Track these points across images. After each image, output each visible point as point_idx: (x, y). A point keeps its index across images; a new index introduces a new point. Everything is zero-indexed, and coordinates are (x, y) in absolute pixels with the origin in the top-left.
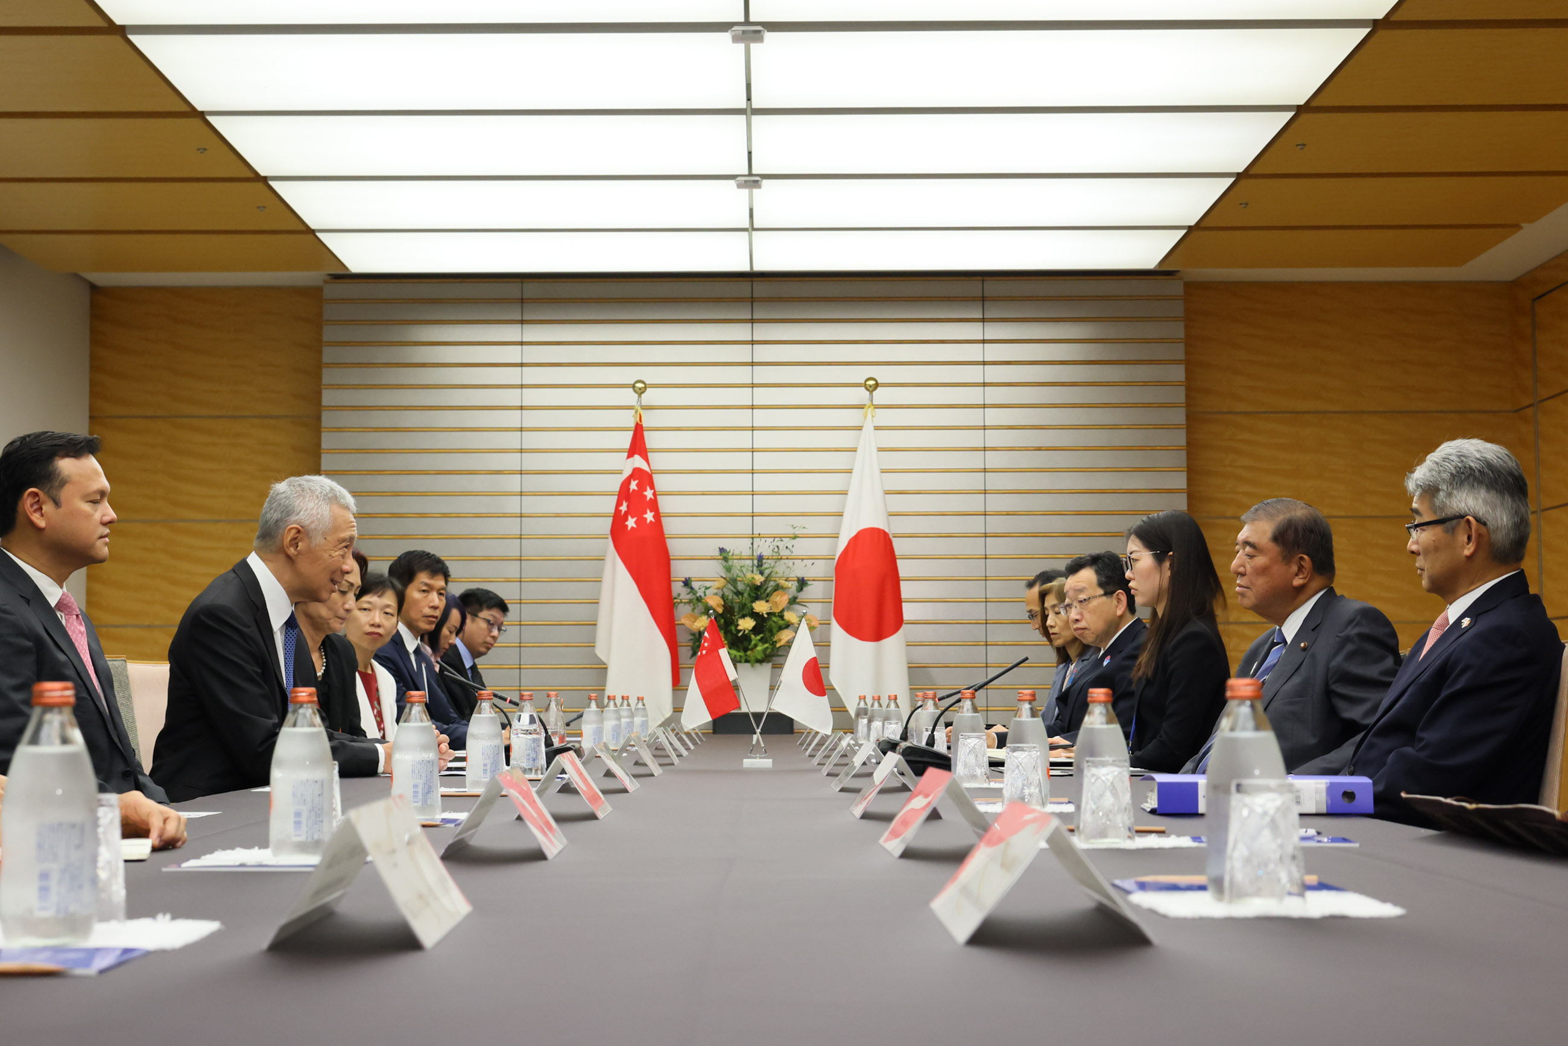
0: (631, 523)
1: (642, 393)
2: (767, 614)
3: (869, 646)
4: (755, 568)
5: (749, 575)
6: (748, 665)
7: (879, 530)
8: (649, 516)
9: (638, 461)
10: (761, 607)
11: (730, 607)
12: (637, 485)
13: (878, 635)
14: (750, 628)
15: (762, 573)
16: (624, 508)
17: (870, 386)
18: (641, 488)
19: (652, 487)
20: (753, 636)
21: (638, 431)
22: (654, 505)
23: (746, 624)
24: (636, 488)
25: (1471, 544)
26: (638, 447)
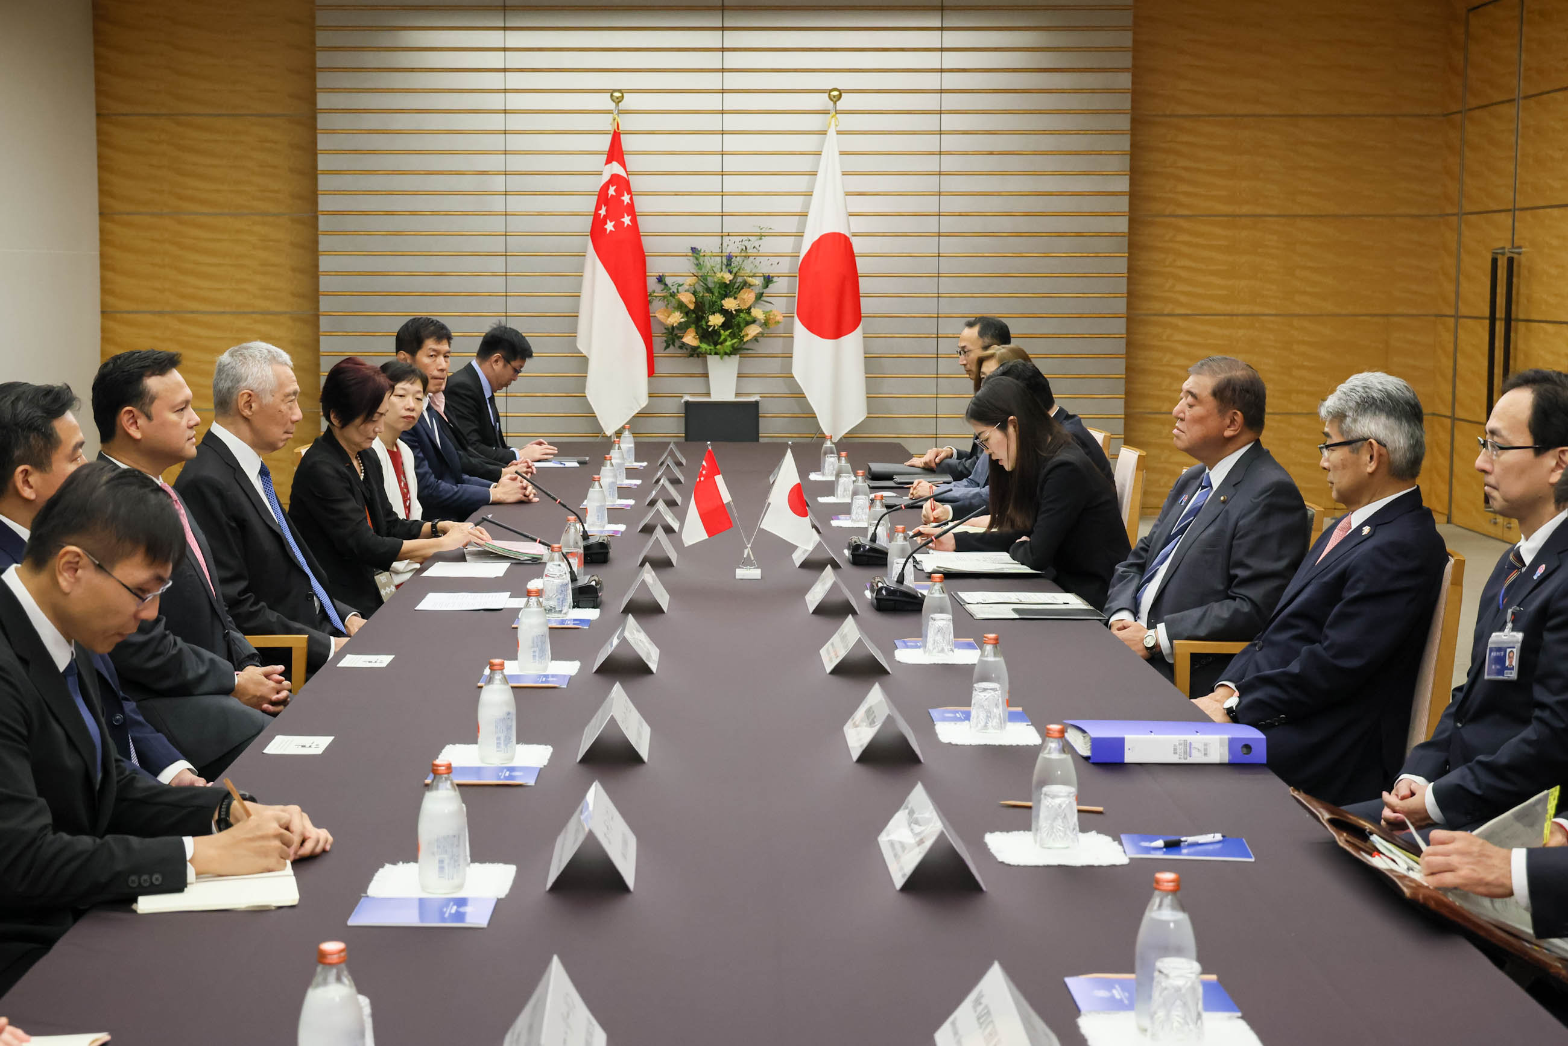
0: (610, 226)
1: (620, 101)
2: (735, 310)
3: (829, 343)
4: (724, 267)
5: (719, 275)
6: (718, 357)
7: (840, 234)
8: (627, 220)
9: (616, 168)
10: (730, 304)
11: (701, 303)
12: (615, 191)
13: (837, 333)
14: (720, 324)
15: (730, 272)
16: (603, 212)
17: (834, 97)
18: (619, 193)
19: (629, 192)
20: (722, 332)
21: (616, 137)
22: (631, 209)
23: (716, 320)
24: (614, 194)
25: (1373, 463)
26: (615, 153)
